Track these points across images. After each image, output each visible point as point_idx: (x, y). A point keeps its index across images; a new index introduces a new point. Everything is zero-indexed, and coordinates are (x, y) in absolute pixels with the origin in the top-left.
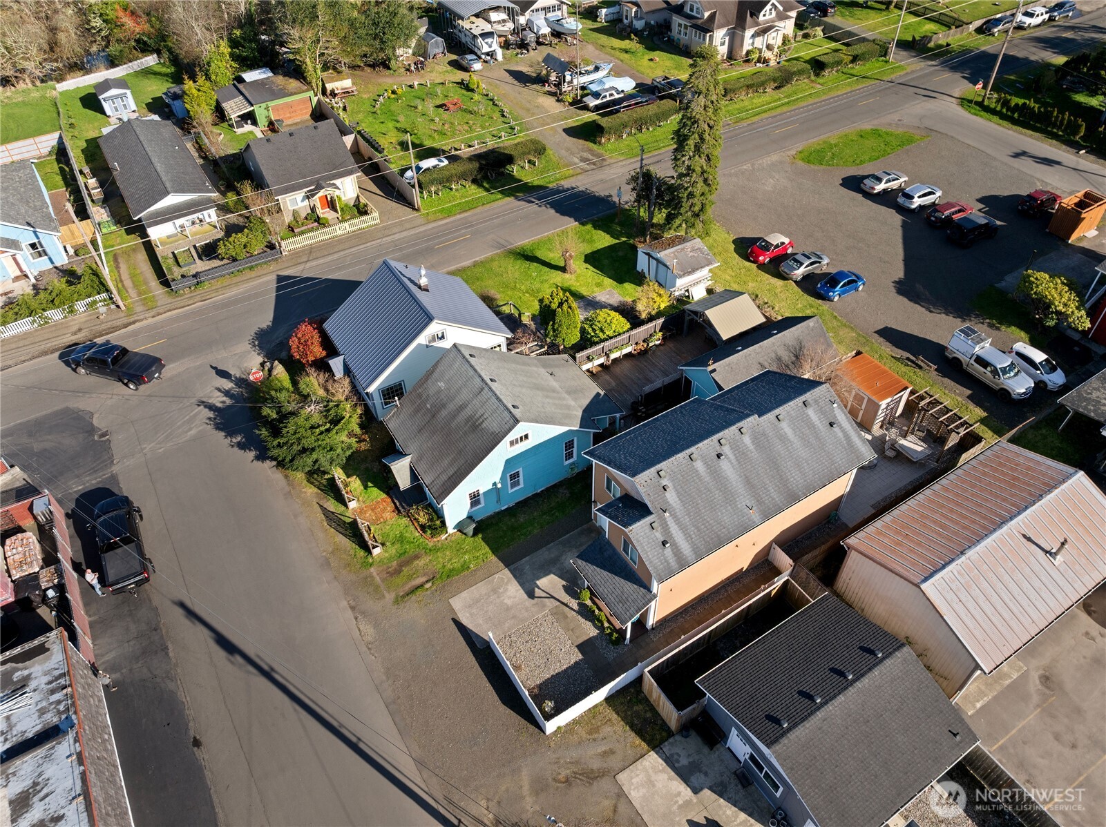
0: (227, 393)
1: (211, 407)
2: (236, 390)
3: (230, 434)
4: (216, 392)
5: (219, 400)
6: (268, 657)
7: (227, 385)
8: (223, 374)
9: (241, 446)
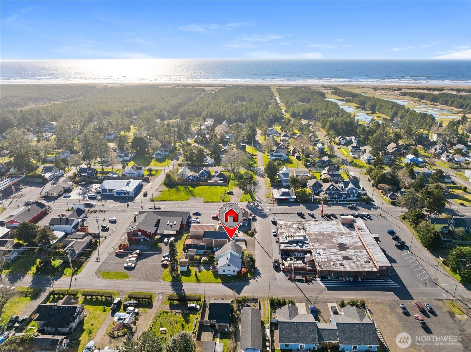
0: (257, 278)
1: (260, 276)
2: (256, 278)
3: (259, 272)
4: (259, 279)
5: (259, 277)
6: (265, 252)
7: (257, 279)
8: (257, 281)
9: (258, 270)
